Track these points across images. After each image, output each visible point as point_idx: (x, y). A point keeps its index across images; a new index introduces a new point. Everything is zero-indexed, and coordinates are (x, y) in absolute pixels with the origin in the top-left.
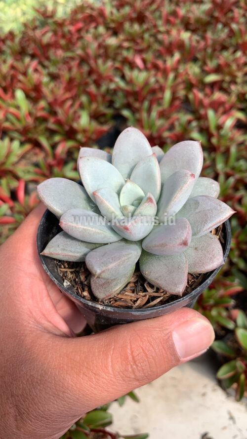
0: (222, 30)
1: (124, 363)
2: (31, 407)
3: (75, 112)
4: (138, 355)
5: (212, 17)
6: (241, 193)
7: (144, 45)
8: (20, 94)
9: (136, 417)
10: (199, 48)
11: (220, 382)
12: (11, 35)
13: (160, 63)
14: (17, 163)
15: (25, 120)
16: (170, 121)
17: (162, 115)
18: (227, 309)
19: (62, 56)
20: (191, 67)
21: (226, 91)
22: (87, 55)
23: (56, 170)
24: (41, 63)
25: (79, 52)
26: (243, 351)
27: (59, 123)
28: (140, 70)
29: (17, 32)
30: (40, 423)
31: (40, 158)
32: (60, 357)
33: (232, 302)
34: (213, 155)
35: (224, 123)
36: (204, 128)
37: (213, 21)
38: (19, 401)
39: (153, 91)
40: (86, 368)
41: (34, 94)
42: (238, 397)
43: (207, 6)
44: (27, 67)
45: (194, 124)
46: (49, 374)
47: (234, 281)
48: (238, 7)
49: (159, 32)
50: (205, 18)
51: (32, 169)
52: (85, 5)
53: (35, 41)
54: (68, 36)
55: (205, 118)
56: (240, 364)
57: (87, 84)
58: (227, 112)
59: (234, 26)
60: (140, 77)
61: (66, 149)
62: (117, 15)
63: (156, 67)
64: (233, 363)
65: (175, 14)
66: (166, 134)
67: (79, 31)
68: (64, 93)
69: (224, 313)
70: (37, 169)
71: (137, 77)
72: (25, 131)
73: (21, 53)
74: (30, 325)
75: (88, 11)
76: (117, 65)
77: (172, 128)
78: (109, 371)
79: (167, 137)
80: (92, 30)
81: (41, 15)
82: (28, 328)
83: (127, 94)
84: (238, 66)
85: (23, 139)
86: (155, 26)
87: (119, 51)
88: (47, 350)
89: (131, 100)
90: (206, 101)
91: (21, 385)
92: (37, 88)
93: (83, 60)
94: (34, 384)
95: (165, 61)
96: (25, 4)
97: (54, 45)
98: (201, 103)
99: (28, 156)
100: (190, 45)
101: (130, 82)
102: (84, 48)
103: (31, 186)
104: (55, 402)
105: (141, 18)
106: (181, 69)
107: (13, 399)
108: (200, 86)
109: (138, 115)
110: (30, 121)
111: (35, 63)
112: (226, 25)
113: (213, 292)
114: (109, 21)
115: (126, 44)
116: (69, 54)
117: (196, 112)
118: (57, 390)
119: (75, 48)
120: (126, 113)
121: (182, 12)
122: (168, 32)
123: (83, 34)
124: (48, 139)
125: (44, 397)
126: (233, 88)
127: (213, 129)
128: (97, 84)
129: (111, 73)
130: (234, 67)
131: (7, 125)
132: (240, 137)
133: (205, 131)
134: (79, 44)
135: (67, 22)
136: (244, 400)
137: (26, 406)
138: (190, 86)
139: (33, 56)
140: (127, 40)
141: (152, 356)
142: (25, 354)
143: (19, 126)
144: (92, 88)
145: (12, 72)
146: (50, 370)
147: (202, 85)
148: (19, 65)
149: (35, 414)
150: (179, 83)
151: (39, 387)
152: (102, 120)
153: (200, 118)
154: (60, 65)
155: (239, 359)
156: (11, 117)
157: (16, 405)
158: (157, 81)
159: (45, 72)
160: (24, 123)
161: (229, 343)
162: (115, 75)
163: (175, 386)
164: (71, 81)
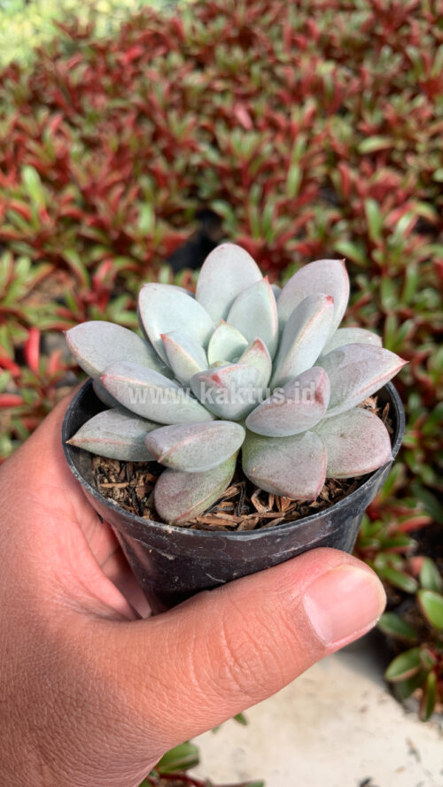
0: (391, 59)
1: (216, 663)
2: (64, 748)
3: (129, 207)
4: (241, 646)
5: (373, 35)
6: (427, 348)
7: (251, 86)
8: (30, 175)
9: (242, 751)
10: (349, 91)
11: (392, 688)
12: (14, 70)
13: (280, 117)
14: (27, 297)
15: (40, 221)
16: (300, 221)
17: (284, 210)
18: (403, 556)
19: (105, 107)
20: (336, 125)
21: (399, 167)
22: (151, 104)
23: (95, 310)
24: (67, 120)
25: (136, 99)
26: (432, 631)
27: (100, 226)
28: (245, 131)
29: (24, 65)
30: (83, 775)
31: (67, 289)
32: (107, 658)
33: (412, 544)
34: (375, 281)
35: (395, 223)
36: (360, 233)
37: (375, 43)
38: (43, 738)
39: (268, 169)
40: (151, 676)
41: (56, 174)
42: (424, 714)
43: (363, 17)
44: (42, 128)
45: (342, 226)
46: (90, 689)
47: (415, 506)
48: (419, 17)
49: (278, 62)
50: (360, 37)
51: (53, 308)
52: (147, 16)
53: (56, 80)
54: (116, 71)
55: (361, 214)
56: (426, 655)
57: (149, 156)
58: (400, 204)
59: (412, 52)
60: (244, 143)
61: (113, 273)
62: (203, 33)
63: (273, 125)
64: (414, 652)
65: (306, 30)
66: (292, 245)
67: (135, 61)
68: (109, 174)
69: (398, 564)
70: (61, 309)
71: (240, 145)
72: (39, 242)
73: (32, 102)
74: (55, 601)
75: (152, 27)
76: (204, 121)
77: (301, 233)
78: (191, 681)
79: (293, 251)
80: (158, 60)
81: (67, 34)
82: (52, 607)
83: (222, 173)
84: (419, 122)
85: (36, 255)
86: (271, 52)
87: (207, 97)
88: (83, 647)
89: (229, 184)
90: (364, 185)
91: (46, 709)
92: (61, 164)
93: (144, 114)
94: (67, 707)
95: (289, 115)
96: (39, 14)
97: (90, 87)
98: (354, 189)
99: (46, 285)
100: (335, 86)
101: (226, 153)
102: (145, 93)
103: (52, 339)
104: (105, 738)
105: (245, 39)
106: (318, 129)
107: (34, 735)
108: (353, 159)
109: (241, 212)
110: (49, 223)
111: (56, 120)
112: (397, 49)
113: (378, 525)
114: (188, 43)
115: (220, 85)
116: (118, 103)
117: (345, 204)
118: (105, 717)
119: (129, 93)
120: (220, 207)
121: (319, 26)
122: (294, 63)
123: (143, 66)
124: (81, 254)
125: (86, 730)
126: (412, 161)
127: (375, 235)
128: (169, 156)
129: (193, 136)
130: (412, 124)
131: (7, 230)
132: (423, 248)
133: (360, 238)
134: (136, 85)
135: (115, 45)
136: (435, 718)
137: (57, 746)
138: (334, 159)
139: (54, 107)
140: (221, 77)
141: (267, 645)
142: (47, 655)
143: (29, 231)
144: (160, 164)
145: (16, 136)
146: (91, 682)
147: (356, 157)
148: (28, 123)
149: (73, 759)
150: (315, 154)
151: (75, 713)
152: (178, 219)
153: (352, 215)
154: (103, 123)
155: (425, 645)
156: (14, 216)
157: (40, 747)
158: (275, 151)
159: (75, 135)
160: (37, 226)
161: (408, 617)
162: (201, 140)
163: (311, 695)
164: (121, 150)
